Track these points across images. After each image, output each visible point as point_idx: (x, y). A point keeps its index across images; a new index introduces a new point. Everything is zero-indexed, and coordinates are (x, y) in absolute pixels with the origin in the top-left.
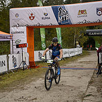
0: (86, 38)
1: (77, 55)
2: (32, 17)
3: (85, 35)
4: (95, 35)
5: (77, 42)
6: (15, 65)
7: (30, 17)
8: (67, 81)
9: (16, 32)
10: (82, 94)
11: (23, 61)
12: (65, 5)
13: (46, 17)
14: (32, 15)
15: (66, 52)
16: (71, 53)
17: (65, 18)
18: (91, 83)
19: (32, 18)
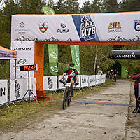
0: (112, 62)
1: (99, 85)
2: (43, 28)
3: (110, 57)
4: (123, 58)
5: (98, 67)
6: (18, 95)
7: (41, 29)
9: (20, 49)
10: (120, 139)
11: (29, 90)
12: (91, 15)
13: (64, 29)
14: (43, 25)
15: (84, 80)
16: (91, 81)
17: (91, 32)
19: (43, 30)
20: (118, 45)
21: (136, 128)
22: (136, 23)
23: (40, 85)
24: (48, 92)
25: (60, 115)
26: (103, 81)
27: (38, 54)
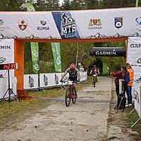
0: (93, 59)
2: (23, 26)
3: (91, 54)
4: (104, 55)
5: (80, 64)
7: (20, 26)
8: (76, 118)
10: (102, 136)
11: (9, 89)
12: (71, 12)
13: (44, 26)
14: (23, 22)
18: (110, 120)
19: (23, 27)
20: (99, 42)
21: (118, 125)
22: (116, 20)
23: (20, 83)
24: (29, 91)
25: (42, 114)
26: (85, 79)
27: (17, 52)
